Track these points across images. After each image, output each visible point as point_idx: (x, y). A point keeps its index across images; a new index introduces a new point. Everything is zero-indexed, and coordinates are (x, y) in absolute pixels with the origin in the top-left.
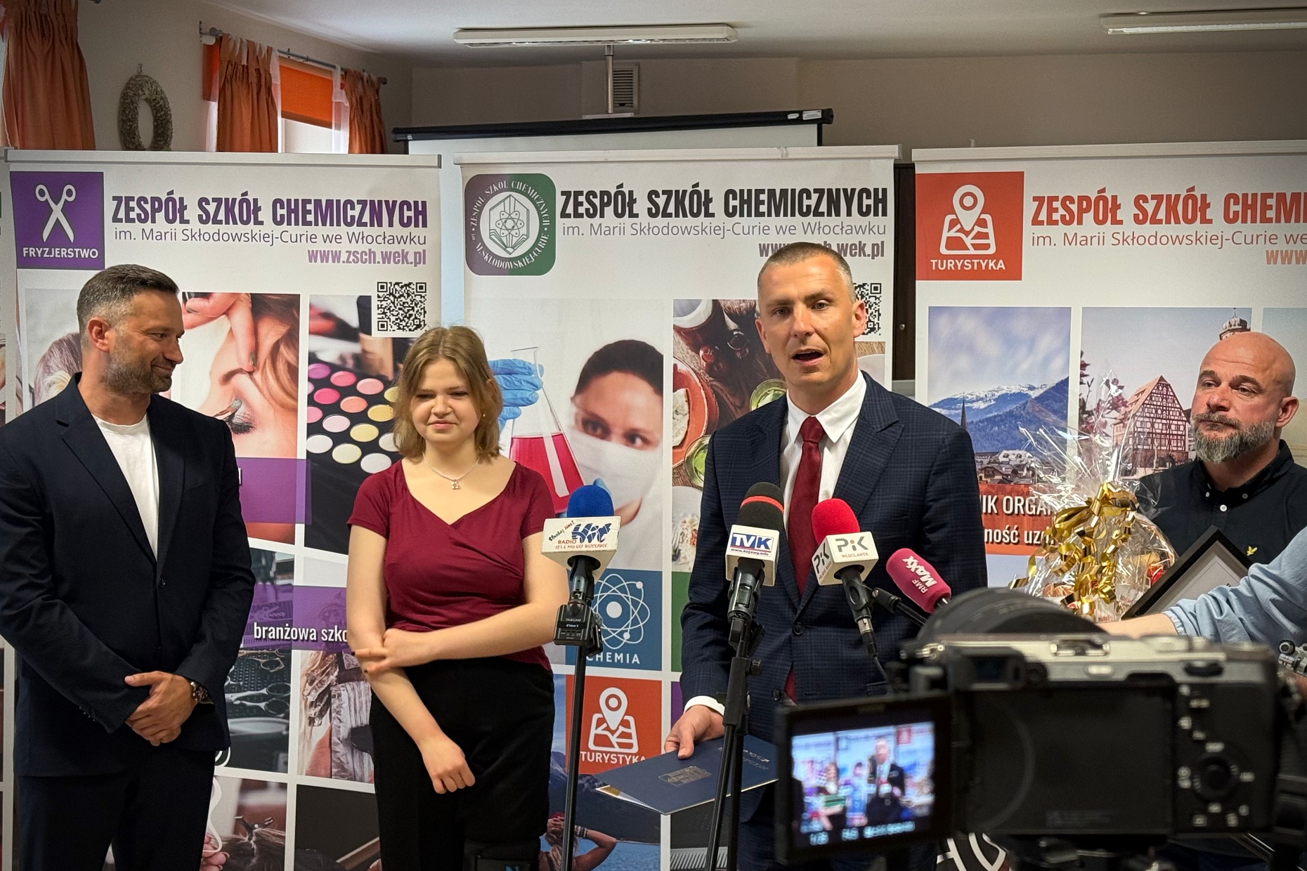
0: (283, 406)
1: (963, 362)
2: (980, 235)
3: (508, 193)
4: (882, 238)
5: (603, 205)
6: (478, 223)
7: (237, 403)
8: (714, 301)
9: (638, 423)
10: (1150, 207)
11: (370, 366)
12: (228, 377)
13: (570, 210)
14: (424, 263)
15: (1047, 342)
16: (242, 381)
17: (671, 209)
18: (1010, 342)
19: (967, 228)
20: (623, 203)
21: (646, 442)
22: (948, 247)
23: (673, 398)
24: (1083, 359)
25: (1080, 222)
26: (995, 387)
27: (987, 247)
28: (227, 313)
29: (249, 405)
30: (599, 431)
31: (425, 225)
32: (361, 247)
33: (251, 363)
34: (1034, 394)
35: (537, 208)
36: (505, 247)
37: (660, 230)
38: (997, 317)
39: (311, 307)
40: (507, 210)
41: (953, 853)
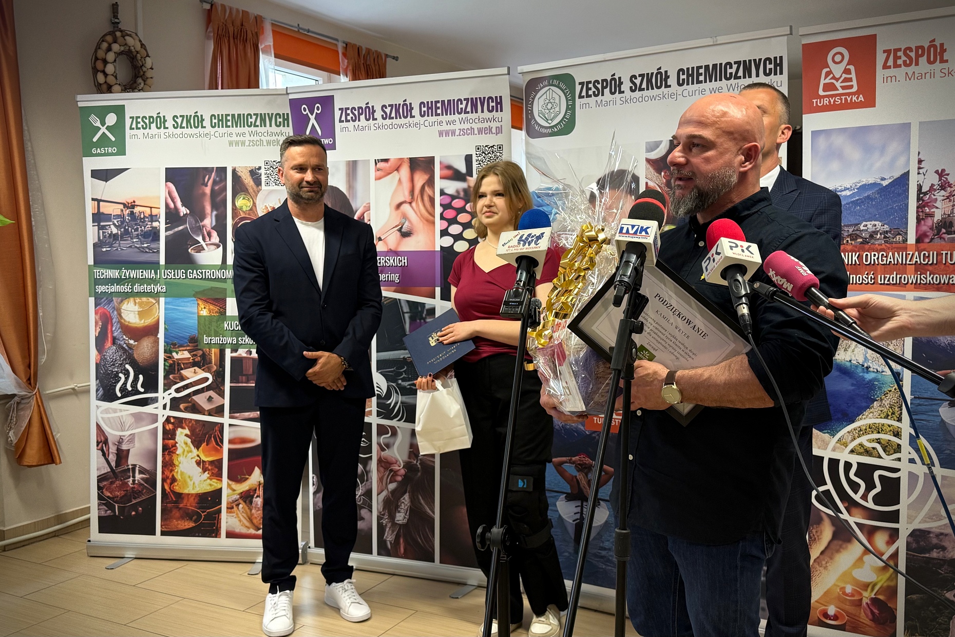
0: (427, 221)
1: (835, 165)
2: (846, 80)
3: (548, 88)
5: (603, 88)
6: (532, 107)
7: (404, 220)
8: (670, 140)
12: (399, 206)
13: (584, 93)
14: (502, 133)
15: (893, 148)
16: (406, 207)
17: (644, 86)
18: (868, 149)
19: (838, 76)
20: (614, 85)
22: (824, 91)
24: (920, 157)
25: (917, 64)
26: (857, 180)
27: (851, 87)
28: (397, 169)
29: (410, 222)
31: (501, 111)
32: (466, 126)
33: (410, 197)
34: (885, 183)
35: (565, 94)
36: (547, 120)
37: (638, 100)
38: (859, 133)
39: (441, 163)
40: (548, 98)
41: (829, 486)
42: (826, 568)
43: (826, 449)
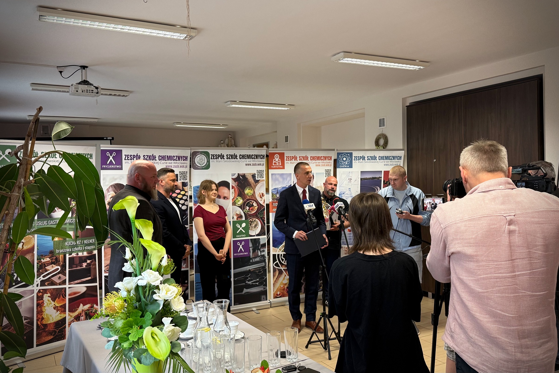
1: (277, 182)
2: (279, 162)
3: (201, 155)
4: (264, 163)
5: (218, 157)
6: (195, 160)
8: (238, 174)
9: (226, 195)
10: (301, 158)
11: (178, 187)
13: (212, 158)
14: (187, 167)
15: (288, 179)
17: (230, 158)
18: (284, 179)
19: (277, 161)
20: (222, 157)
21: (227, 198)
22: (274, 164)
23: (232, 190)
25: (292, 160)
27: (280, 164)
30: (219, 197)
31: (187, 161)
32: (176, 165)
34: (287, 187)
35: (206, 157)
36: (200, 165)
37: (229, 162)
38: (282, 175)
40: (200, 158)
41: (278, 261)
42: (277, 282)
43: (277, 252)
